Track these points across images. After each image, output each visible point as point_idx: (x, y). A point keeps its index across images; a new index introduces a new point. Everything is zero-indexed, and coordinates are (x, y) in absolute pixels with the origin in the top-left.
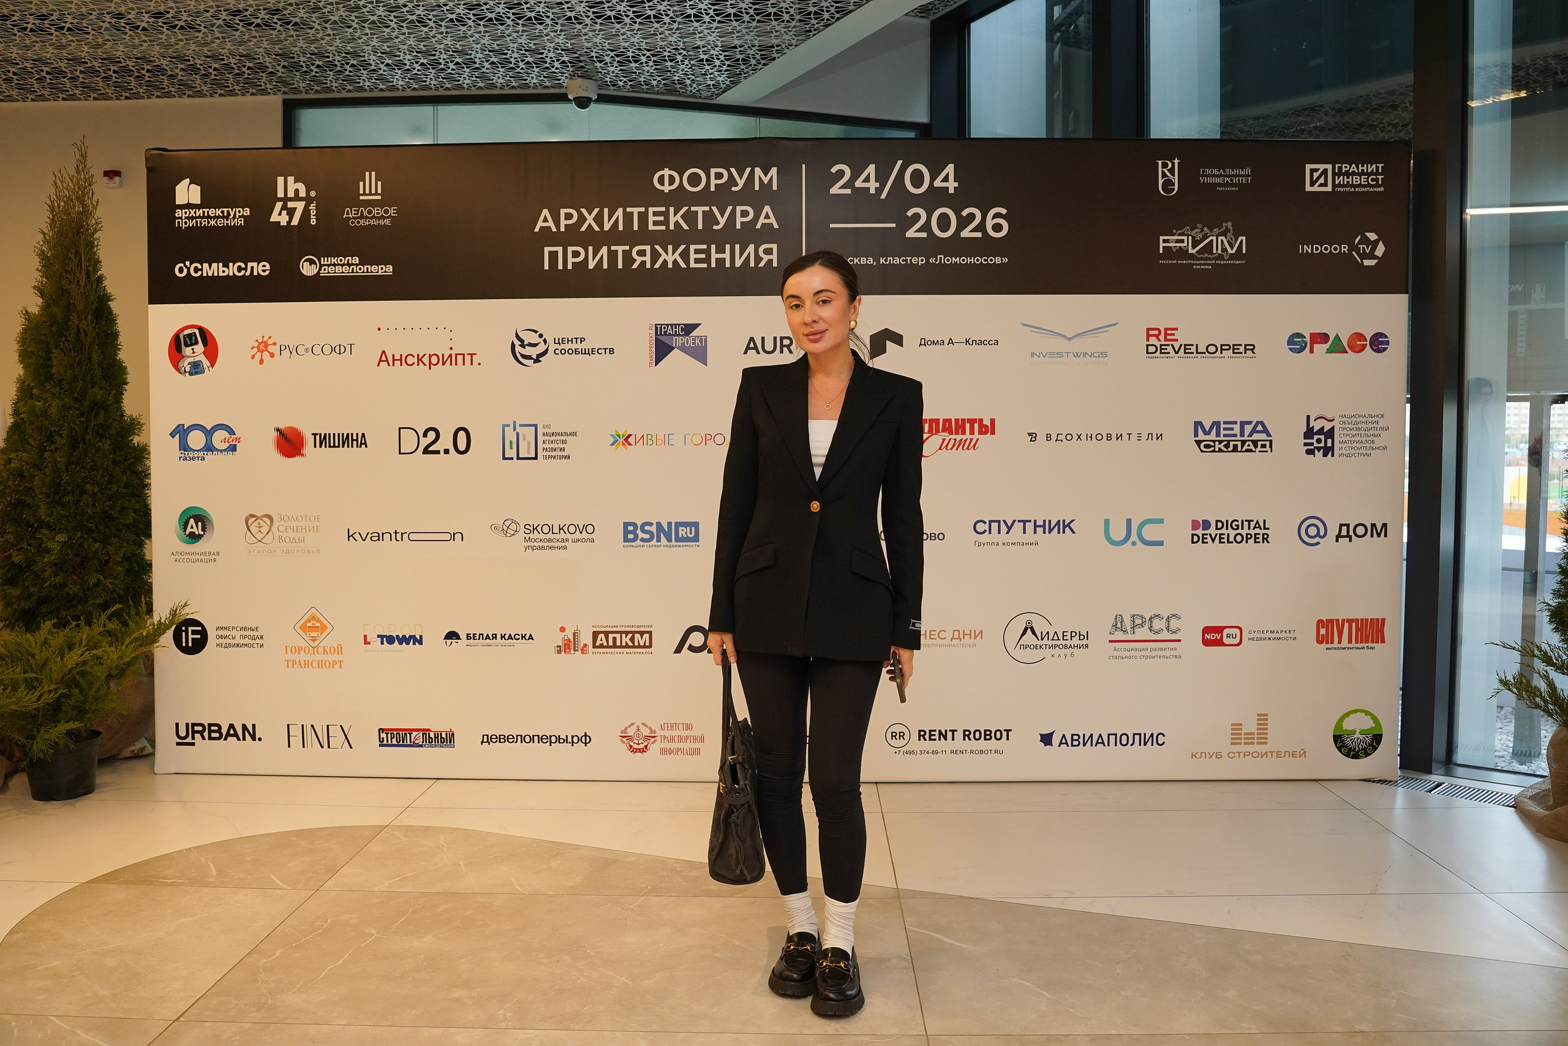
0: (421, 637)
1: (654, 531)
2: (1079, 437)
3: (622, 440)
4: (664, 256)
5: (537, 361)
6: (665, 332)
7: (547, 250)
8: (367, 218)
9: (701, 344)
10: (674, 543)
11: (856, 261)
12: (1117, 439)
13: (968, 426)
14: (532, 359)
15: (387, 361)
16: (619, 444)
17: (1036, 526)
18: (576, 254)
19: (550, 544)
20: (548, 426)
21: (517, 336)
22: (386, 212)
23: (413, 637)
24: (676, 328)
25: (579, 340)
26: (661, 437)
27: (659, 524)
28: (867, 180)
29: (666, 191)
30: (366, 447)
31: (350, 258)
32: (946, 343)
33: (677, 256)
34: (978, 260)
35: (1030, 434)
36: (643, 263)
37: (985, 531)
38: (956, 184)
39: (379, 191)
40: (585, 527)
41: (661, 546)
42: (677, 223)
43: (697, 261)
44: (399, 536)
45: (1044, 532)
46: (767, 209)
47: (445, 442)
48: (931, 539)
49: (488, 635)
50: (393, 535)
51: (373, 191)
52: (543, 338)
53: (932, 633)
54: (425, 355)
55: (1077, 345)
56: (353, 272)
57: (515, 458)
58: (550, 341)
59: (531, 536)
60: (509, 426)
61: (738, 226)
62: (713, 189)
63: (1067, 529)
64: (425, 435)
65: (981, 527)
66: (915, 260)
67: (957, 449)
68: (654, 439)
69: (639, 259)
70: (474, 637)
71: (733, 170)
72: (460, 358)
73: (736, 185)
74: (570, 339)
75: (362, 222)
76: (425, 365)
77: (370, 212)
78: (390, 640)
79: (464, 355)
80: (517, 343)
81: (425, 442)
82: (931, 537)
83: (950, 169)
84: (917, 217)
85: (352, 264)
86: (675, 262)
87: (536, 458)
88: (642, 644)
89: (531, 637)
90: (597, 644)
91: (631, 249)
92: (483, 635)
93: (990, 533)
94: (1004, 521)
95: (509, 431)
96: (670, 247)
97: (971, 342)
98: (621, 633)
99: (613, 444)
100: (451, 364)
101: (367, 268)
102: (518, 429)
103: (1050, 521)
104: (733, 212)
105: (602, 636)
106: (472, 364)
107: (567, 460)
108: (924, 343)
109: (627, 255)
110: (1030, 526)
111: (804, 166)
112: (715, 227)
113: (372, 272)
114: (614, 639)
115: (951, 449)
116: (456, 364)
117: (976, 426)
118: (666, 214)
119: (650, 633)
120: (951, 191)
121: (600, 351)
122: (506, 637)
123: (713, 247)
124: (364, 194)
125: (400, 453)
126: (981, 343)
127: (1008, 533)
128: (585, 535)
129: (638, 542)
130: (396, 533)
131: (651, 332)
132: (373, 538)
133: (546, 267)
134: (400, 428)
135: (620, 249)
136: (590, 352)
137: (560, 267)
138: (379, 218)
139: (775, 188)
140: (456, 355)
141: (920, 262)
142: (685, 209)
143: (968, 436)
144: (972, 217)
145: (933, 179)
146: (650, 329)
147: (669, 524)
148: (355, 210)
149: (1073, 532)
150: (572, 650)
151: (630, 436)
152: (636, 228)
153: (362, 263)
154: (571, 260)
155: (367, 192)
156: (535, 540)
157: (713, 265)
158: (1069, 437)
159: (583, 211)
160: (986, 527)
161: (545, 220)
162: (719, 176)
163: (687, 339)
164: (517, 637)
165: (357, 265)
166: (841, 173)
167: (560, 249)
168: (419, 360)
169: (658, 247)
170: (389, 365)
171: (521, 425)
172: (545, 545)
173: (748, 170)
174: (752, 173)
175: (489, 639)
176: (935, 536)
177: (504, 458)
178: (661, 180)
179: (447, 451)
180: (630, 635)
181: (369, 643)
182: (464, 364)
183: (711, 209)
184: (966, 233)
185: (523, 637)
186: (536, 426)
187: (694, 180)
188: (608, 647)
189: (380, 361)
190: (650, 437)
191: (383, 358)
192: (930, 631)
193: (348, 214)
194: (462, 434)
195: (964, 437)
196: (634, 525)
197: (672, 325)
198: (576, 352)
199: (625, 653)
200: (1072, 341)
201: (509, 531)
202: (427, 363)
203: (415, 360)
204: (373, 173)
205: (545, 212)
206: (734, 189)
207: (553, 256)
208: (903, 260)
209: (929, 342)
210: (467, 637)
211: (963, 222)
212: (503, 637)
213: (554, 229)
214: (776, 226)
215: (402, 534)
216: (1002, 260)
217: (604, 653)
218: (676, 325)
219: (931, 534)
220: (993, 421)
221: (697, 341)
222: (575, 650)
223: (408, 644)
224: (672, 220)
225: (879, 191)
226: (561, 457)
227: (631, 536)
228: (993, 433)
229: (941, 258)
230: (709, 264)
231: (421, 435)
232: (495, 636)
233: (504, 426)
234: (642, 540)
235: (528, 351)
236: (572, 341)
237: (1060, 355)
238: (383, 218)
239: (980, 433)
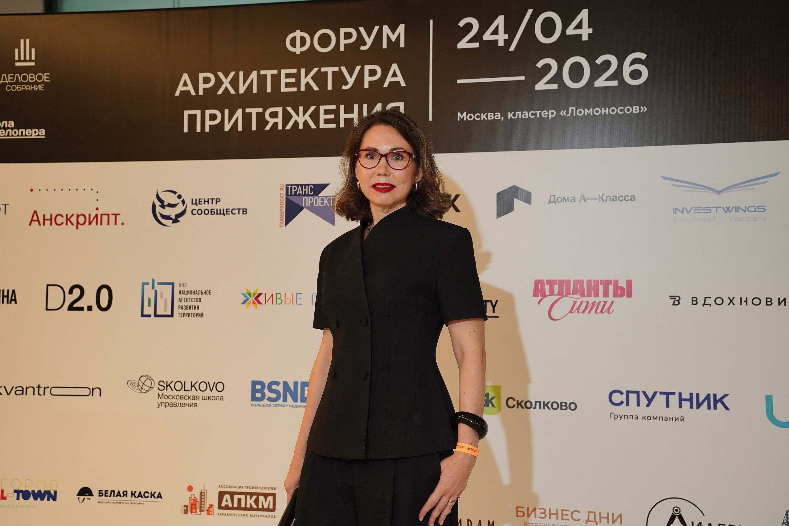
0: (55, 492)
1: (281, 391)
2: (731, 301)
3: (252, 299)
4: (295, 117)
5: (175, 221)
6: (296, 192)
7: (186, 113)
8: (22, 83)
9: (329, 203)
10: (299, 403)
11: (483, 116)
12: (780, 304)
13: (601, 288)
14: (171, 219)
15: (38, 220)
16: (250, 303)
17: (681, 400)
18: (213, 117)
19: (182, 401)
20: (184, 285)
21: (158, 197)
22: (40, 78)
23: (48, 493)
24: (305, 188)
25: (214, 201)
26: (289, 296)
27: (285, 384)
28: (495, 32)
29: (298, 53)
30: (16, 303)
31: (6, 122)
32: (577, 199)
33: (307, 117)
34: (613, 111)
35: (672, 297)
36: (276, 124)
37: (622, 403)
38: (591, 31)
39: (33, 58)
40: (216, 385)
41: (287, 406)
42: (308, 85)
43: (326, 121)
44: (41, 390)
45: (691, 407)
46: (395, 67)
47: (89, 299)
48: (561, 409)
49: (119, 492)
50: (36, 389)
51: (28, 58)
52: (182, 199)
53: (565, 513)
54: (73, 215)
55: (729, 198)
56: (8, 135)
57: (153, 315)
58: (188, 201)
59: (165, 392)
60: (148, 284)
61: (366, 86)
62: (342, 49)
63: (719, 405)
64: (71, 292)
65: (617, 398)
66: (544, 114)
67: (589, 312)
68: (283, 298)
69: (272, 121)
70: (106, 493)
71: (362, 29)
72: (105, 218)
73: (365, 44)
74: (206, 200)
75: (17, 87)
76: (73, 224)
77: (25, 78)
78: (26, 495)
79: (108, 215)
80: (158, 203)
81: (70, 299)
82: (562, 406)
83: (584, 14)
84: (547, 67)
85: (8, 128)
86: (306, 123)
87: (172, 316)
88: (266, 507)
89: (160, 496)
90: (223, 505)
91: (264, 111)
92: (114, 491)
93: (628, 404)
94: (644, 393)
95: (148, 288)
96: (301, 109)
97: (604, 198)
98: (246, 494)
99: (244, 303)
100: (97, 224)
101: (22, 132)
102: (157, 287)
103: (698, 395)
104: (362, 71)
105: (227, 497)
106: (116, 224)
107: (201, 318)
108: (553, 200)
109: (260, 116)
110: (674, 400)
111: (431, 21)
112: (344, 87)
113: (26, 135)
114: (239, 500)
115: (583, 312)
116: (101, 224)
117: (611, 288)
118: (297, 76)
119: (274, 495)
120: (585, 38)
121: (234, 211)
122: (137, 495)
123: (342, 107)
124: (20, 61)
125: (47, 309)
126: (616, 199)
127: (648, 405)
128: (215, 393)
129: (265, 402)
130: (39, 387)
131: (282, 192)
132: (17, 393)
133: (186, 130)
134: (48, 286)
135: (254, 111)
136: (225, 212)
137: (198, 130)
138: (33, 84)
139: (402, 45)
140: (102, 215)
141: (550, 115)
142: (315, 70)
143: (601, 298)
144: (607, 64)
145: (565, 26)
146: (281, 189)
147: (296, 384)
148: (10, 76)
149: (727, 409)
150: (198, 510)
151: (260, 295)
152: (269, 90)
153: (17, 127)
154: (208, 123)
155: (22, 58)
156: (168, 397)
157: (342, 125)
158: (719, 301)
159: (220, 74)
160: (623, 398)
161: (185, 84)
162: (348, 36)
163: (316, 199)
164: (146, 495)
165: (12, 129)
166: (469, 27)
167: (198, 113)
168: (68, 220)
169: (289, 109)
170: (40, 224)
171: (159, 284)
172: (177, 401)
173: (376, 28)
174: (380, 32)
175: (120, 496)
176: (566, 406)
177: (143, 315)
178: (293, 42)
179: (90, 308)
180: (254, 497)
181: (5, 498)
182: (108, 224)
183: (340, 69)
184: (600, 83)
185: (152, 495)
186: (173, 284)
187: (325, 41)
188: (233, 508)
189: (32, 220)
190: (279, 296)
191: (35, 218)
192: (562, 511)
193: (4, 79)
194: (104, 292)
195: (597, 300)
196: (262, 383)
197: (302, 185)
198: (212, 212)
199: (249, 516)
200: (722, 195)
201: (144, 387)
202: (75, 223)
203: (64, 220)
204: (28, 41)
205: (185, 77)
206: (363, 48)
207: (192, 118)
208: (532, 114)
209: (559, 200)
210: (100, 493)
211: (597, 71)
212: (133, 494)
213: (193, 93)
214: (403, 84)
215: (45, 388)
216: (640, 109)
217: (228, 515)
218: (305, 185)
219: (561, 403)
220: (629, 283)
221: (326, 201)
222: (201, 511)
223: (42, 499)
224: (303, 82)
225: (508, 43)
226: (195, 315)
227: (258, 395)
228: (630, 295)
229: (572, 110)
230: (338, 124)
231: (67, 292)
232: (125, 494)
233: (144, 284)
234: (270, 399)
235: (168, 211)
236: (208, 201)
237: (707, 210)
238: (36, 83)
239: (615, 295)
